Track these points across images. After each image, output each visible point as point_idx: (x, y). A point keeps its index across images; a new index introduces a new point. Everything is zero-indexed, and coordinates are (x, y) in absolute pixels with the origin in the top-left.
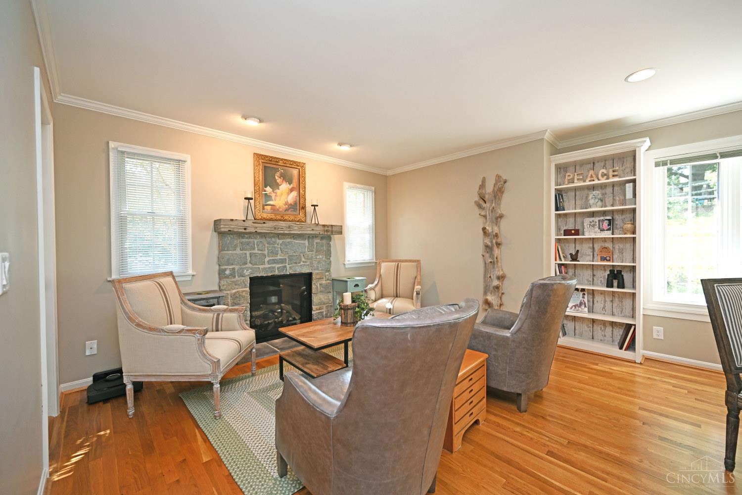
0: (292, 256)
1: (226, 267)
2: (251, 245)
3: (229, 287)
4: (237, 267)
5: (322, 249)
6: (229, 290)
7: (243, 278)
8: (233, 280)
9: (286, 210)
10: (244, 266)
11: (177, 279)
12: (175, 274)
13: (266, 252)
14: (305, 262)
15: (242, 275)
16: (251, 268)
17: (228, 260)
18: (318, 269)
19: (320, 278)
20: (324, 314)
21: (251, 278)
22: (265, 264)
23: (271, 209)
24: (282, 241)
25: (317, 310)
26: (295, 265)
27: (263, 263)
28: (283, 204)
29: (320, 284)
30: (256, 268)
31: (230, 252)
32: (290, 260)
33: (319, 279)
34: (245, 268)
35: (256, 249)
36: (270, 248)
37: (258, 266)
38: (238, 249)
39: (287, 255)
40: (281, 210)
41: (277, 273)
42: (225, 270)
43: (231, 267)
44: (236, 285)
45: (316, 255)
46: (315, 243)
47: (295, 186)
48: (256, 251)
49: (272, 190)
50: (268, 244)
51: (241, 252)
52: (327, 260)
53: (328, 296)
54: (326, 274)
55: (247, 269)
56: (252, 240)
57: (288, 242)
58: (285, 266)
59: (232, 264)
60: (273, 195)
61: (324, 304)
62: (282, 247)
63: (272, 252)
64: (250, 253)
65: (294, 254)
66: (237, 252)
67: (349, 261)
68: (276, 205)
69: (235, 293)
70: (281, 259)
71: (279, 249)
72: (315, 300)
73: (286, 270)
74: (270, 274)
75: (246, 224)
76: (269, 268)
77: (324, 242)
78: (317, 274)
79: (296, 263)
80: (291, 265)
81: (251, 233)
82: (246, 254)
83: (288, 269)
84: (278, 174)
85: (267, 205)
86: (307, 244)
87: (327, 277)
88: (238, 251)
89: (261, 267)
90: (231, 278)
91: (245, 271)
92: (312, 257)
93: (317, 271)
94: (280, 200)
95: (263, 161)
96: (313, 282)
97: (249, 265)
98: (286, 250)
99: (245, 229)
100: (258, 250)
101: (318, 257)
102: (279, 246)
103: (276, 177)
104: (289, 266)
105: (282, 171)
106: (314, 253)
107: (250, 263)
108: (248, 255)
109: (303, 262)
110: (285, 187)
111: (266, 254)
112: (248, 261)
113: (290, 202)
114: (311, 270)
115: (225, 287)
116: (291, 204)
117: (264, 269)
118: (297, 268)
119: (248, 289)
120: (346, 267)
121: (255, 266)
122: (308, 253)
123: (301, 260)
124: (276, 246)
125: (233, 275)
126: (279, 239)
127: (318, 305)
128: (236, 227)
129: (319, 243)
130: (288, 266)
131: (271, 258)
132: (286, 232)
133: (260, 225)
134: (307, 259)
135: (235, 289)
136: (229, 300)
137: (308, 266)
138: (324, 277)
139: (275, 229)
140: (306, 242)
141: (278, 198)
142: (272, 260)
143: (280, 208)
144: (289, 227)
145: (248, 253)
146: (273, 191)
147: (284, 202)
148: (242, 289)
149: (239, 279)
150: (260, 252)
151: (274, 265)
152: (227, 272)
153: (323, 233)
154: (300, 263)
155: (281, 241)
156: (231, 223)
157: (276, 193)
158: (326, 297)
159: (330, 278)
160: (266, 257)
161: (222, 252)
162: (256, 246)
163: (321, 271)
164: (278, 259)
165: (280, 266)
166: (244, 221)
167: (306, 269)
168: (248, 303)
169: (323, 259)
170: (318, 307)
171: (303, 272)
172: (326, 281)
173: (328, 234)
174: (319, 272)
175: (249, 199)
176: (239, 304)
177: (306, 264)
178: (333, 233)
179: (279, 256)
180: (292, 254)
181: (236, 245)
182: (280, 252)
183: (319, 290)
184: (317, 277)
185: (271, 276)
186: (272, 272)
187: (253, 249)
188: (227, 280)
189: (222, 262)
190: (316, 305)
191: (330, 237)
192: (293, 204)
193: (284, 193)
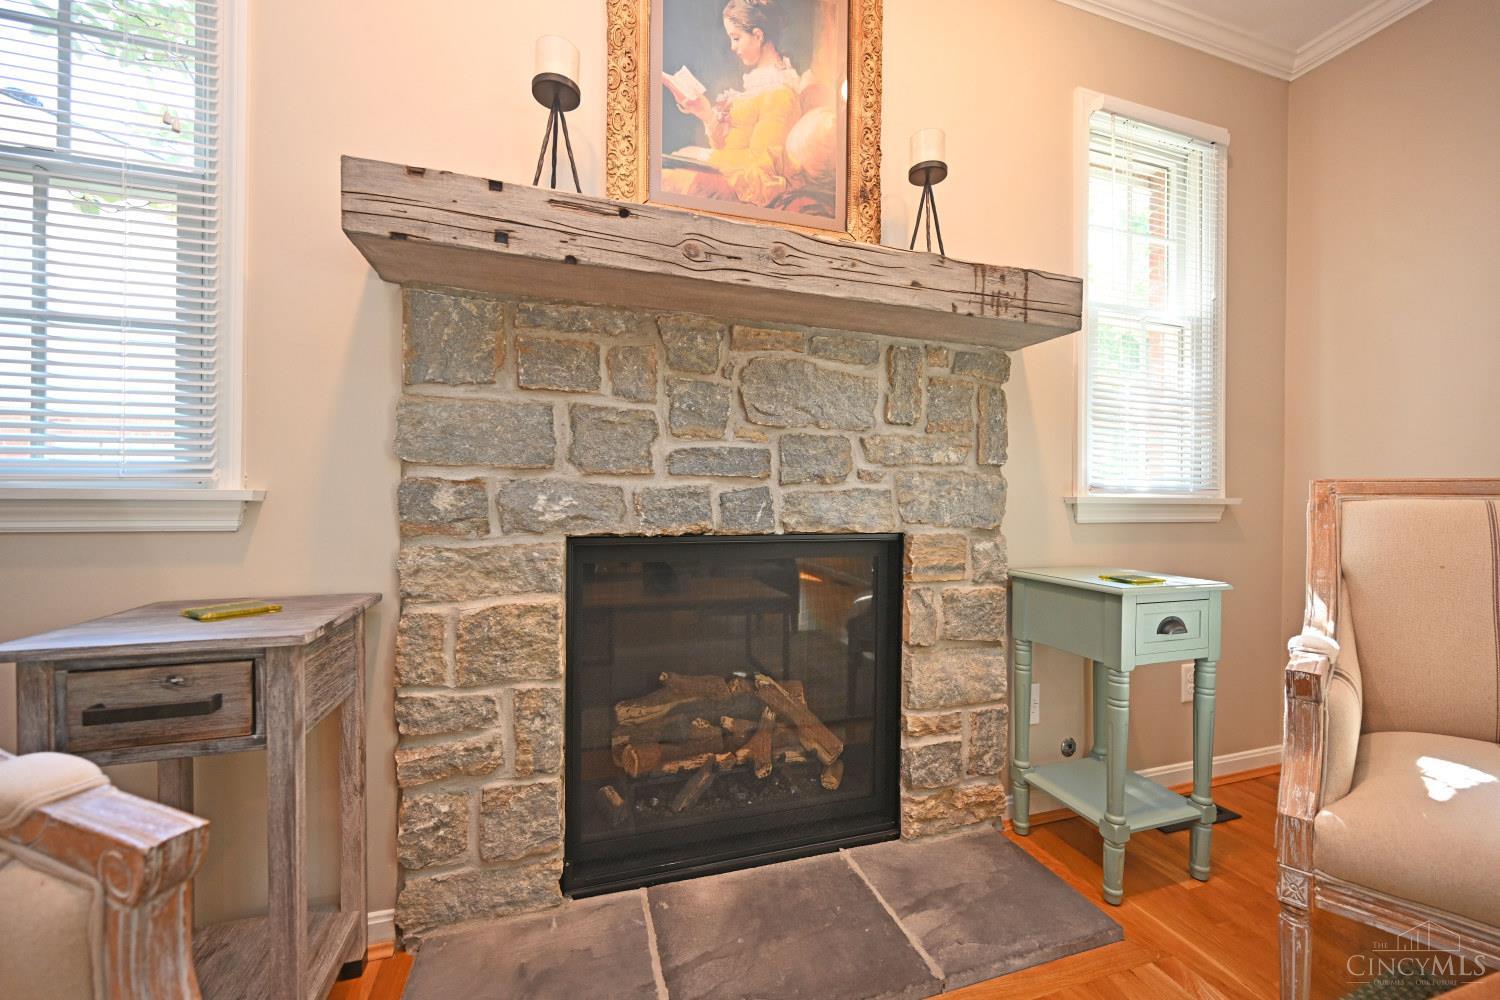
0: (799, 439)
1: (436, 473)
2: (576, 362)
3: (452, 583)
4: (495, 478)
5: (959, 413)
6: (452, 600)
7: (529, 540)
8: (472, 544)
9: (778, 200)
10: (539, 477)
13: (659, 410)
14: (872, 478)
15: (522, 523)
16: (575, 489)
17: (446, 434)
18: (935, 518)
19: (948, 569)
20: (966, 752)
21: (571, 541)
22: (651, 474)
23: (698, 186)
24: (751, 354)
25: (927, 730)
26: (815, 487)
27: (643, 467)
28: (767, 172)
29: (949, 601)
30: (601, 488)
31: (460, 392)
32: (792, 460)
33: (940, 569)
34: (542, 486)
35: (606, 387)
36: (681, 389)
37: (613, 482)
38: (507, 378)
39: (775, 435)
40: (746, 195)
41: (714, 523)
42: (431, 486)
43: (464, 474)
44: (488, 573)
45: (927, 449)
46: (922, 383)
47: (827, 78)
48: (605, 398)
49: (700, 86)
50: (671, 365)
51: (524, 398)
52: (983, 477)
53: (988, 665)
54: (979, 546)
55: (555, 490)
56: (586, 337)
57: (783, 366)
58: (767, 490)
59: (470, 462)
60: (710, 116)
61: (966, 704)
62: (745, 389)
63: (694, 413)
64: (573, 408)
65: (812, 431)
66: (503, 398)
67: (1093, 488)
68: (725, 169)
69: (482, 616)
70: (740, 451)
71: (733, 401)
72: (915, 683)
73: (769, 511)
74: (678, 529)
75: (504, 207)
76: (674, 493)
77: (972, 378)
78: (933, 542)
79: (820, 478)
80: (792, 489)
82: (549, 409)
83: (778, 506)
84: (737, 7)
85: (671, 165)
86: (882, 384)
87: (984, 563)
88: (505, 392)
89: (629, 485)
90: (462, 536)
91: (542, 499)
92: (904, 453)
93: (932, 531)
94: (744, 145)
96: (911, 586)
97: (572, 474)
98: (770, 407)
99: (502, 237)
100: (616, 393)
101: (937, 456)
102: (735, 381)
103: (730, 25)
104: (783, 491)
106: (917, 432)
107: (571, 458)
108: (561, 418)
110: (770, 78)
111: (660, 421)
112: (561, 451)
113: (797, 160)
114: (902, 519)
115: (427, 579)
116: (802, 174)
117: (648, 497)
118: (825, 504)
119: (557, 601)
120: (1085, 516)
121: (595, 480)
122: (887, 431)
123: (847, 463)
124: (716, 378)
125: (471, 518)
127: (934, 707)
128: (439, 216)
129: (944, 383)
130: (778, 494)
131: (686, 443)
132: (757, 281)
133: (595, 222)
134: (883, 462)
135: (480, 594)
136: (447, 657)
137: (882, 501)
138: (968, 564)
139: (691, 254)
140: (878, 372)
141: (733, 135)
142: (694, 452)
143: (742, 184)
144: (778, 252)
145: (560, 404)
146: (709, 95)
147: (767, 160)
148: (521, 601)
149: (507, 542)
151: (706, 482)
152: (444, 500)
153: (975, 310)
154: (840, 480)
155: (742, 359)
156: (411, 188)
157: (726, 108)
158: (975, 669)
159: (995, 569)
160: (656, 435)
161: (413, 390)
162: (603, 372)
163: (952, 531)
164: (730, 451)
165: (727, 487)
166: (496, 186)
167: (874, 512)
168: (554, 674)
169: (965, 469)
170: (931, 717)
171: (858, 529)
172: (975, 582)
173: (1003, 316)
174: (943, 531)
175: (556, 94)
176: (500, 680)
177: (873, 487)
178: (1032, 316)
179: (729, 433)
180: (795, 432)
181: (494, 357)
182: (736, 416)
183: (940, 630)
184: (934, 562)
185: (682, 536)
186: (688, 516)
187: (591, 385)
188: (443, 543)
189: (420, 443)
190: (921, 709)
191: (1003, 358)
192: (811, 172)
193: (768, 111)
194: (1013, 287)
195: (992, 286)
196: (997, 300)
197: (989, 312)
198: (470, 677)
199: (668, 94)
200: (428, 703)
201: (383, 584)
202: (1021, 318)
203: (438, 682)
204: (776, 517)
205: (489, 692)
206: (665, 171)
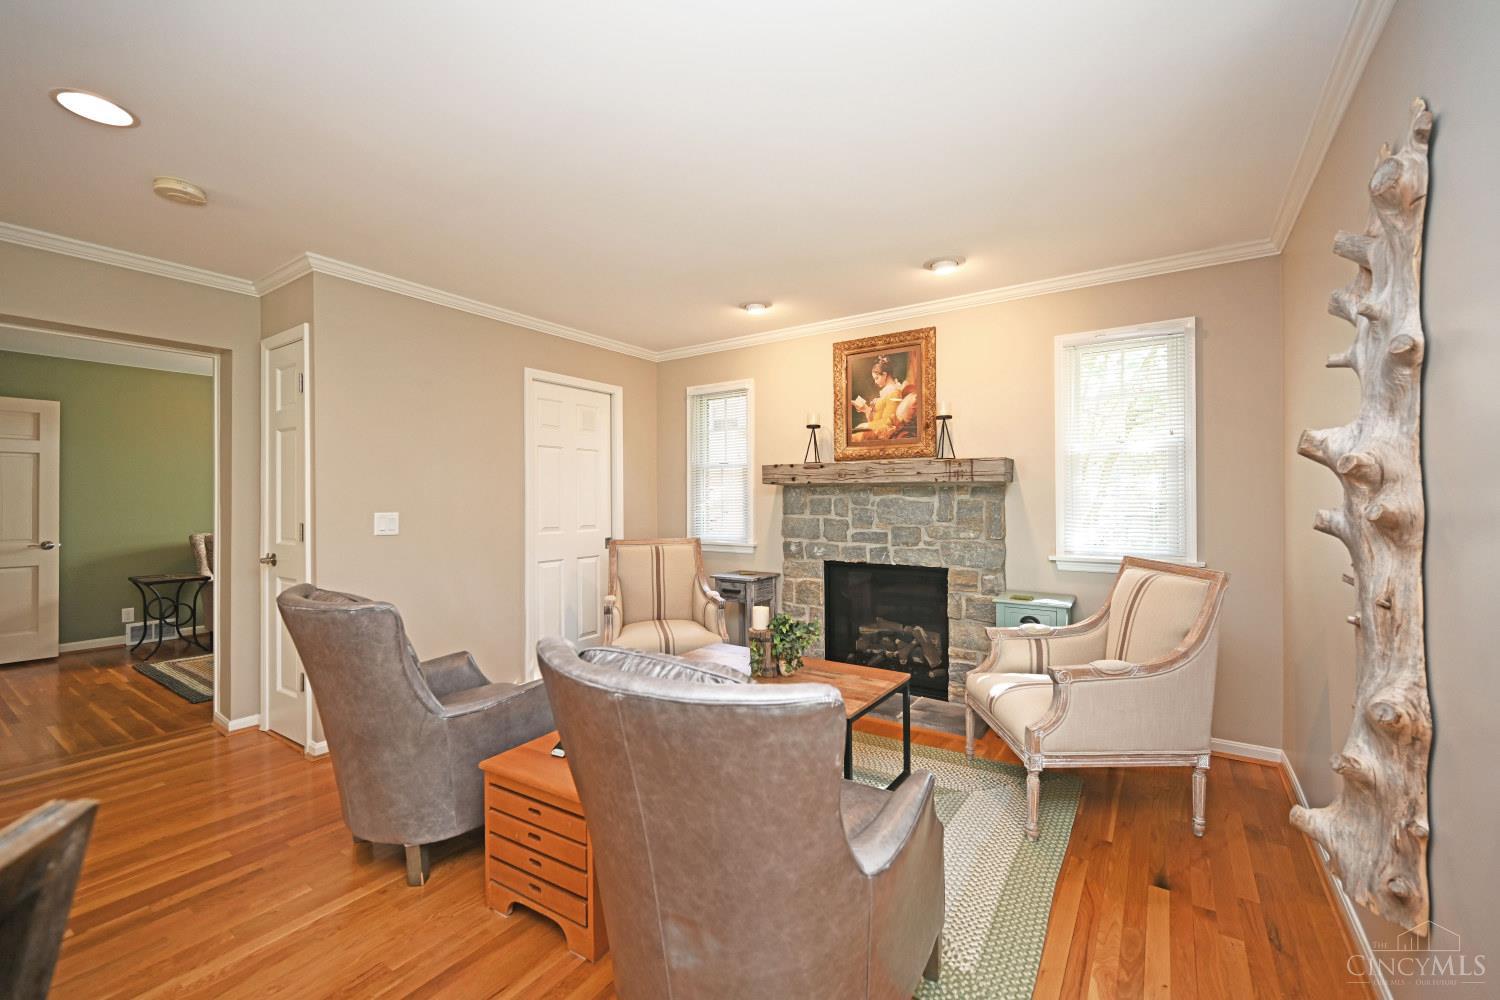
0: (899, 528)
1: (791, 540)
2: (825, 504)
3: (796, 572)
4: (805, 542)
5: (975, 516)
6: (795, 577)
7: (813, 561)
8: (800, 561)
9: (894, 435)
10: (816, 541)
12: (703, 542)
13: (849, 519)
14: (930, 544)
15: (812, 556)
16: (826, 546)
17: (793, 529)
18: (961, 561)
19: (967, 586)
21: (825, 562)
22: (847, 541)
23: (864, 437)
24: (881, 497)
25: (957, 656)
26: (907, 547)
27: (844, 539)
28: (888, 425)
29: (969, 600)
30: (832, 545)
31: (798, 516)
32: (895, 536)
33: (962, 585)
34: (817, 544)
35: (833, 512)
36: (856, 512)
37: (836, 543)
38: (808, 511)
39: (890, 527)
40: (881, 437)
41: (868, 560)
42: (790, 544)
43: (797, 540)
44: (803, 570)
45: (958, 531)
46: (956, 503)
47: (912, 383)
48: (833, 516)
49: (865, 401)
50: (853, 503)
51: (812, 517)
52: (990, 545)
54: (986, 577)
55: (819, 545)
56: (826, 497)
57: (891, 501)
58: (886, 548)
59: (798, 536)
60: (868, 411)
61: (978, 649)
62: (880, 511)
63: (860, 519)
64: (825, 520)
65: (904, 525)
66: (806, 517)
67: (1066, 552)
68: (873, 428)
69: (802, 583)
70: (876, 533)
71: (875, 514)
72: (954, 634)
73: (887, 556)
74: (855, 561)
75: (794, 471)
76: (854, 548)
77: (983, 499)
78: (959, 573)
79: (907, 544)
80: (897, 548)
81: (799, 486)
82: (818, 520)
83: (891, 554)
84: (877, 367)
85: (855, 432)
86: (936, 505)
87: (989, 585)
88: (807, 515)
89: (841, 545)
90: (798, 559)
91: (816, 549)
92: (945, 533)
93: (959, 568)
94: (881, 418)
95: (846, 352)
96: (951, 590)
97: (823, 540)
98: (888, 517)
99: (793, 479)
100: (837, 514)
101: (962, 535)
102: (875, 508)
103: (874, 375)
105: (885, 359)
106: (953, 524)
107: (824, 536)
108: (821, 523)
109: (925, 543)
110: (890, 389)
111: (850, 523)
112: (822, 532)
113: (900, 419)
114: (946, 562)
115: (789, 570)
116: (903, 422)
117: (845, 549)
118: (910, 554)
119: (821, 581)
120: (1061, 566)
121: (831, 543)
122: (938, 524)
123: (920, 538)
124: (869, 507)
125: (800, 553)
126: (875, 494)
127: (962, 647)
129: (966, 502)
130: (892, 549)
131: (859, 530)
132: (861, 481)
134: (935, 537)
135: (801, 577)
136: (794, 594)
137: (935, 554)
138: (979, 585)
139: (840, 475)
140: (935, 500)
141: (876, 415)
142: (861, 533)
143: (880, 433)
144: (867, 470)
145: (821, 518)
146: (868, 403)
147: (889, 421)
148: (812, 580)
149: (808, 561)
150: (838, 518)
151: (863, 544)
152: (793, 548)
154: (917, 544)
155: (878, 499)
156: (775, 471)
157: (873, 406)
158: (982, 634)
159: (996, 589)
160: (848, 528)
161: (787, 516)
162: (833, 508)
163: (970, 569)
164: (873, 533)
165: (874, 546)
166: (792, 466)
167: (931, 558)
168: (819, 604)
169: (979, 541)
170: (961, 651)
171: (923, 565)
172: (983, 594)
173: (961, 480)
174: (966, 569)
175: (813, 427)
176: (805, 603)
177: (930, 548)
178: (976, 479)
179: (874, 526)
180: (899, 525)
181: (804, 505)
182: (876, 520)
183: (964, 613)
184: (959, 582)
185: (858, 563)
186: (858, 556)
187: (829, 512)
188: (793, 560)
189: (788, 531)
190: (955, 646)
191: (999, 488)
192: (907, 421)
193: (891, 402)
194: (966, 468)
195: (954, 468)
196: (957, 474)
197: (953, 479)
198: (800, 601)
199: (854, 407)
200: (789, 606)
201: (781, 572)
202: (970, 480)
203: (791, 601)
204: (891, 557)
205: (803, 606)
206: (853, 435)
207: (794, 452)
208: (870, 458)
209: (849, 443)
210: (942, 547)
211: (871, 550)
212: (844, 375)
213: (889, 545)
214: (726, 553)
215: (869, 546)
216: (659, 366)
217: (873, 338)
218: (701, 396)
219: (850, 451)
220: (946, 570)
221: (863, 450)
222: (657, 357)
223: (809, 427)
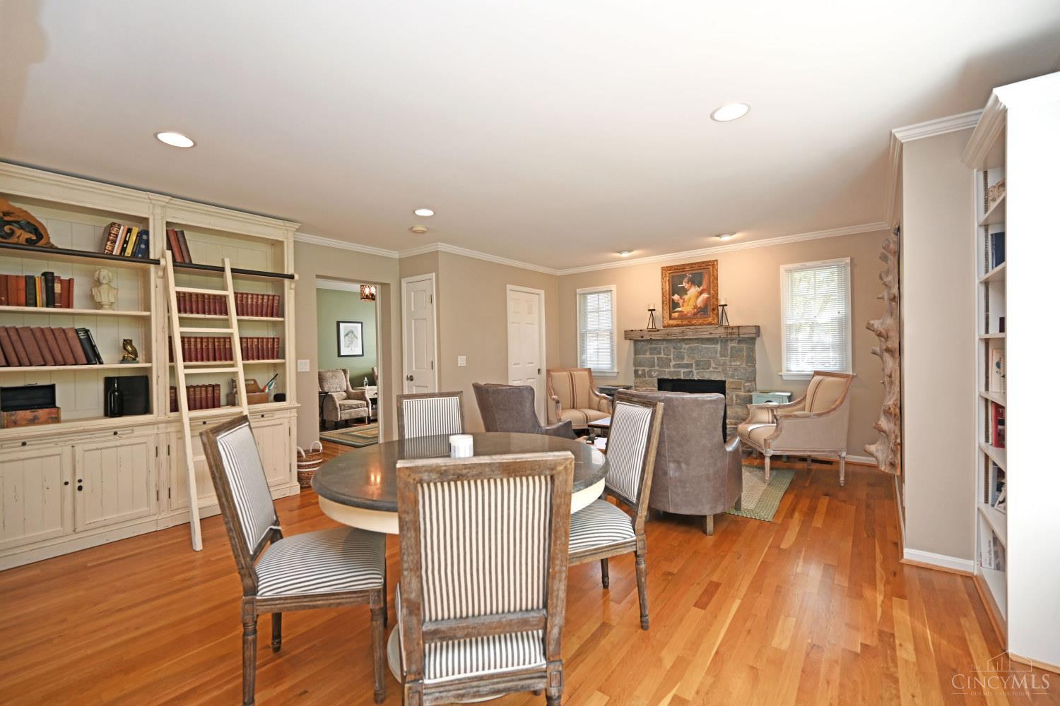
0: (699, 361)
1: (639, 368)
2: (658, 350)
4: (647, 369)
5: (740, 354)
6: (641, 387)
7: (651, 379)
8: (644, 379)
9: (695, 314)
10: (653, 369)
11: (593, 374)
12: (592, 370)
13: (672, 357)
14: (716, 368)
15: (651, 376)
16: (658, 371)
17: (639, 363)
18: (733, 376)
19: (736, 389)
21: (658, 379)
23: (679, 315)
24: (689, 345)
25: (731, 424)
27: (669, 367)
28: (692, 309)
29: (737, 396)
31: (643, 356)
32: (697, 365)
33: (733, 388)
35: (662, 353)
36: (675, 353)
37: (664, 370)
38: (648, 353)
39: (694, 360)
40: (689, 315)
41: (682, 377)
42: (638, 370)
43: (642, 368)
45: (731, 361)
46: (729, 348)
47: (705, 287)
48: (662, 355)
49: (679, 297)
50: (674, 349)
51: (650, 356)
52: (748, 368)
54: (746, 384)
55: (655, 371)
56: (658, 346)
57: (695, 347)
58: (692, 371)
59: (643, 366)
60: (681, 302)
62: (688, 352)
63: (678, 357)
64: (658, 357)
65: (702, 359)
67: (788, 371)
68: (684, 311)
71: (686, 354)
73: (693, 375)
74: (675, 378)
75: (642, 333)
76: (674, 371)
77: (744, 346)
78: (732, 383)
79: (703, 369)
80: (698, 371)
81: (647, 340)
82: (654, 358)
83: (695, 374)
84: (686, 280)
85: (674, 312)
86: (719, 349)
87: (748, 388)
88: (648, 355)
89: (667, 370)
91: (653, 372)
92: (724, 363)
93: (731, 380)
94: (688, 305)
95: (669, 272)
96: (727, 391)
97: (657, 368)
98: (693, 355)
99: (642, 337)
100: (665, 354)
101: (733, 364)
102: (685, 351)
103: (684, 284)
105: (690, 276)
106: (728, 358)
107: (657, 366)
108: (656, 359)
109: (714, 368)
110: (693, 291)
111: (672, 359)
112: (656, 364)
113: (699, 306)
114: (725, 377)
115: (638, 384)
116: (700, 307)
117: (670, 372)
118: (705, 373)
119: (656, 389)
120: (784, 378)
121: (662, 369)
122: (720, 358)
123: (710, 366)
124: (682, 350)
125: (644, 375)
126: (686, 344)
127: (734, 418)
129: (735, 347)
130: (695, 372)
131: (677, 362)
134: (718, 365)
135: (645, 387)
137: (719, 373)
138: (743, 389)
139: (667, 335)
140: (718, 347)
141: (685, 304)
142: (678, 364)
143: (688, 313)
144: (682, 332)
145: (656, 357)
146: (681, 298)
147: (692, 307)
148: (650, 388)
149: (648, 379)
150: (665, 356)
151: (679, 369)
152: (640, 372)
154: (709, 369)
155: (687, 346)
156: (632, 333)
157: (684, 299)
159: (751, 389)
160: (671, 362)
161: (636, 356)
162: (662, 351)
163: (737, 380)
164: (685, 364)
165: (685, 370)
166: (641, 330)
167: (717, 375)
169: (742, 366)
170: (733, 421)
171: (713, 379)
172: (745, 392)
173: (732, 336)
174: (735, 380)
175: (651, 310)
177: (716, 371)
178: (740, 336)
179: (685, 360)
180: (699, 359)
181: (646, 351)
182: (686, 357)
183: (734, 402)
184: (732, 387)
185: (677, 380)
186: (676, 375)
187: (660, 353)
188: (641, 379)
189: (637, 364)
190: (731, 419)
191: (752, 340)
192: (702, 307)
193: (693, 297)
194: (736, 330)
195: (730, 331)
196: (731, 333)
197: (729, 336)
199: (673, 300)
201: (633, 385)
202: (737, 336)
204: (695, 376)
206: (673, 314)
207: (642, 323)
208: (683, 326)
209: (671, 318)
210: (723, 370)
211: (684, 372)
212: (667, 284)
213: (694, 370)
214: (603, 375)
215: (683, 370)
216: (560, 277)
217: (684, 265)
218: (584, 294)
219: (672, 322)
220: (724, 382)
221: (679, 322)
222: (559, 273)
223: (649, 310)
